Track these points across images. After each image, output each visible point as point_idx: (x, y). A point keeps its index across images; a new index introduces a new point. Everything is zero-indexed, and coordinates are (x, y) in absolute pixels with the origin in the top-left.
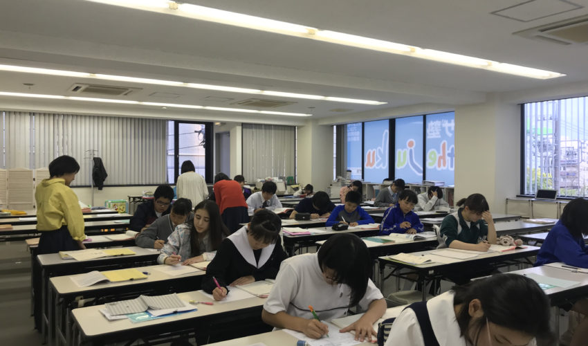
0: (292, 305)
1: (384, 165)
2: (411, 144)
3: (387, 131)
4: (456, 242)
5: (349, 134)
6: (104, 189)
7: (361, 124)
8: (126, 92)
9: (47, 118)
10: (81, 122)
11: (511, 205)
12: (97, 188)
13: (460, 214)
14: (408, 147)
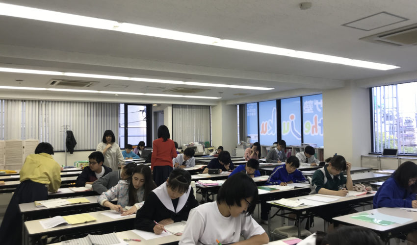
0: (199, 241)
1: (273, 132)
2: (292, 117)
3: (275, 108)
4: (323, 189)
5: (248, 111)
6: (74, 153)
7: (256, 104)
8: (89, 84)
9: (34, 103)
10: (58, 105)
11: (364, 160)
12: (69, 153)
13: (326, 169)
14: (290, 119)
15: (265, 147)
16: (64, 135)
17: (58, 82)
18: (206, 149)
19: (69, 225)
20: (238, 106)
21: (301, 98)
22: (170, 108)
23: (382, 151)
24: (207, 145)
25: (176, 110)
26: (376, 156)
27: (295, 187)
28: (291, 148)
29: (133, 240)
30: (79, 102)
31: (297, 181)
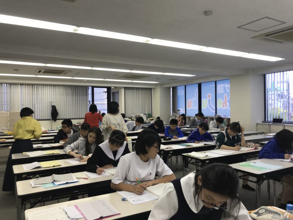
0: (126, 179)
1: (196, 107)
2: (209, 96)
3: (197, 90)
4: (223, 146)
5: (178, 92)
6: (57, 121)
7: (184, 87)
8: (64, 73)
9: (29, 86)
10: (45, 88)
11: (259, 126)
12: (54, 120)
13: (226, 132)
14: (207, 97)
15: (189, 118)
16: (50, 109)
17: (43, 71)
18: (148, 119)
19: (42, 168)
20: (171, 88)
21: (216, 82)
22: (123, 90)
23: (272, 119)
24: (150, 116)
25: (128, 91)
26: (268, 123)
27: (205, 145)
28: (208, 118)
29: (83, 178)
30: (60, 86)
31: (207, 140)
